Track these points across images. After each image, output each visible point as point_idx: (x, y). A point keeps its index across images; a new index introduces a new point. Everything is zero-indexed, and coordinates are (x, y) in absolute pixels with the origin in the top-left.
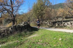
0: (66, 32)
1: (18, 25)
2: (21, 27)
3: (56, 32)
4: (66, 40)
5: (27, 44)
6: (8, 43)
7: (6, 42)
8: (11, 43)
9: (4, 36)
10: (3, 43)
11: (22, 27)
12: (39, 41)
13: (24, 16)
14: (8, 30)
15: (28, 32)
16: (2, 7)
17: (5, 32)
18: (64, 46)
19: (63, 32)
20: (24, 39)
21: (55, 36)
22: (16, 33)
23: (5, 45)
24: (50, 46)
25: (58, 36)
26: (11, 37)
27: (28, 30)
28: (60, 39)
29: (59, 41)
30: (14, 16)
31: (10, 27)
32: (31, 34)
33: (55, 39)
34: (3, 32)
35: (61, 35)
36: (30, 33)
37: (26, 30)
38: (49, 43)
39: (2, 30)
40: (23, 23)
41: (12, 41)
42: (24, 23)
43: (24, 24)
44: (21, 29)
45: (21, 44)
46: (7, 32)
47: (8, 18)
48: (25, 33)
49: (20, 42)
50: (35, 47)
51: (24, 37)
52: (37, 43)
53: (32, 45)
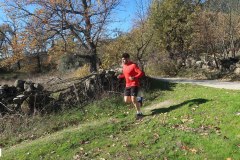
1: (110, 72)
6: (86, 125)
7: (82, 120)
8: (95, 123)
9: (71, 105)
10: (74, 123)
12: (183, 121)
14: (81, 87)
15: (142, 94)
20: (131, 113)
22: (105, 96)
23: (80, 128)
24: (225, 137)
26: (94, 107)
31: (88, 77)
32: (152, 99)
33: (239, 114)
34: (68, 93)
39: (63, 86)
41: (97, 118)
45: (125, 129)
46: (79, 92)
47: (76, 51)
49: (122, 122)
50: (174, 138)
51: (130, 107)
52: (177, 126)
53: (162, 132)
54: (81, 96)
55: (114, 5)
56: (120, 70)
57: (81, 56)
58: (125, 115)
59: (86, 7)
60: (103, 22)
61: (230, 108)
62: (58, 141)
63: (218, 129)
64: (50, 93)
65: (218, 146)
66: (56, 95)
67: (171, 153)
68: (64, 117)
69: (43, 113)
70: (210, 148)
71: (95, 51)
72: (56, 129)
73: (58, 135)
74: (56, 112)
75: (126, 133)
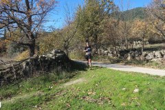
0: (149, 75)
1: (42, 57)
2: (47, 60)
3: (127, 73)
4: (148, 94)
5: (60, 100)
6: (18, 97)
8: (24, 96)
9: (9, 81)
10: (8, 96)
11: (51, 62)
12: (89, 93)
13: (55, 36)
14: (18, 67)
15: (64, 73)
16: (7, 15)
17: (12, 73)
18: (144, 105)
19: (143, 74)
20: (54, 88)
21: (125, 83)
22: (37, 75)
24: (114, 106)
25: (132, 84)
26: (26, 83)
27: (64, 68)
28: (136, 90)
29: (132, 95)
30: (32, 36)
31: (24, 61)
32: (71, 77)
33: (124, 89)
34: (8, 72)
35: (139, 80)
36: (69, 74)
37: (59, 68)
38: (112, 98)
39: (5, 67)
40: (53, 52)
41: (28, 91)
42: (56, 52)
43: (55, 55)
44: (49, 65)
45: (48, 100)
46: (16, 71)
47: (19, 39)
48: (58, 75)
49: (46, 95)
50: (80, 107)
51: (54, 83)
52: (84, 98)
53: (73, 102)
54: (17, 74)
56: (51, 55)
58: (49, 90)
60: (41, 21)
61: (119, 84)
71: (34, 41)
75: (48, 103)
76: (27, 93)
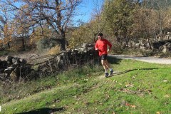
1: (74, 51)
2: (80, 54)
3: (165, 65)
6: (57, 88)
7: (54, 85)
8: (63, 87)
9: (47, 74)
10: (49, 87)
11: (83, 56)
12: (126, 86)
13: (84, 30)
14: (54, 61)
20: (90, 81)
21: (166, 75)
23: (53, 91)
24: (155, 97)
26: (63, 76)
27: (96, 61)
30: (62, 31)
33: (165, 81)
34: (44, 66)
38: (152, 89)
39: (41, 60)
40: (84, 45)
42: (87, 46)
43: (87, 49)
45: (85, 91)
46: (52, 65)
47: (50, 36)
49: (83, 87)
50: (120, 98)
52: (122, 90)
53: (111, 94)
54: (53, 68)
55: (78, 3)
56: (82, 49)
57: (54, 39)
58: (85, 82)
59: (57, 4)
60: (70, 15)
61: (159, 76)
62: (37, 100)
63: (151, 91)
64: (31, 66)
65: (151, 104)
66: (36, 67)
67: (118, 108)
68: (42, 83)
69: (26, 80)
70: (145, 105)
71: (64, 36)
72: (36, 92)
73: (37, 96)
74: (36, 79)
75: (86, 94)
76: (65, 84)
